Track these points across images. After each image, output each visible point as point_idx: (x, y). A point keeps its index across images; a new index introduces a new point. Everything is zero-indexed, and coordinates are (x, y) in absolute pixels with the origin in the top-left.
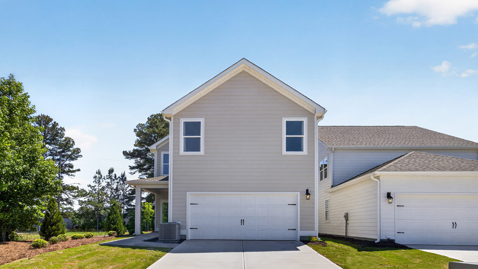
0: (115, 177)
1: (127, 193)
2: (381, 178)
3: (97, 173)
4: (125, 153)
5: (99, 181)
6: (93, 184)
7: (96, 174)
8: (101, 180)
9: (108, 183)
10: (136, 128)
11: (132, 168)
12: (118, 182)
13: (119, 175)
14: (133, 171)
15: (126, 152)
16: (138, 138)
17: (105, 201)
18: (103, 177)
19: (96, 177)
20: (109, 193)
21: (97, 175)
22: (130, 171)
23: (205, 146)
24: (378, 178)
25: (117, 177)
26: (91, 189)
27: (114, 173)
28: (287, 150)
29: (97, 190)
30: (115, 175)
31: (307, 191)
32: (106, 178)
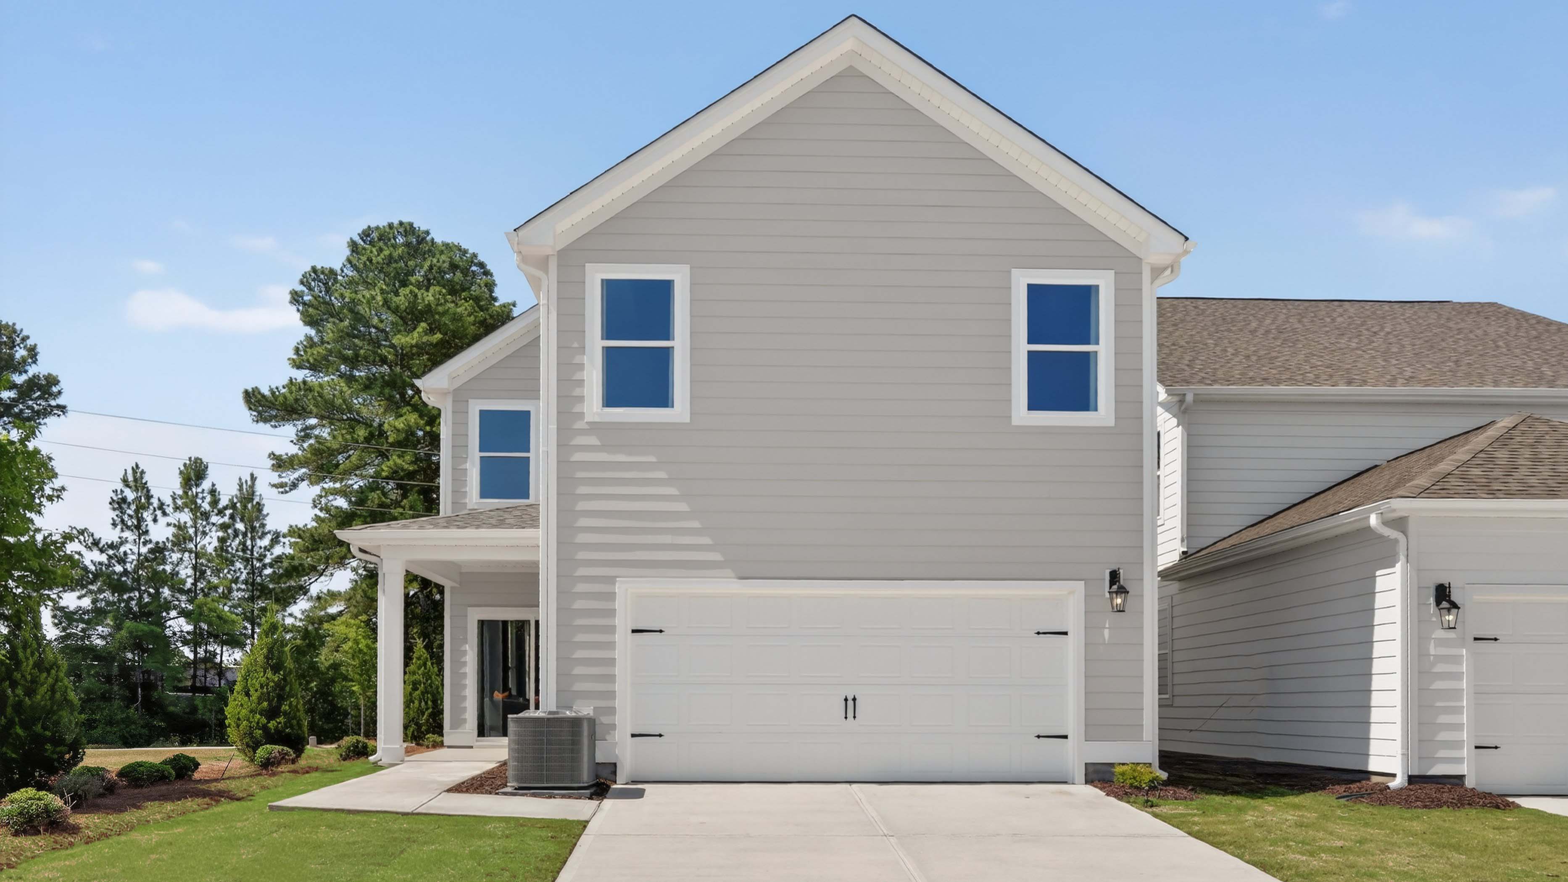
0: (215, 502)
1: (268, 571)
2: (1412, 527)
3: (125, 481)
4: (253, 399)
5: (140, 520)
6: (109, 535)
7: (120, 486)
8: (147, 515)
9: (180, 527)
10: (300, 288)
11: (281, 463)
12: (224, 527)
13: (228, 492)
14: (290, 476)
15: (256, 390)
16: (312, 332)
17: (167, 606)
18: (155, 502)
19: (124, 500)
20: (186, 572)
21: (130, 495)
22: (275, 478)
23: (694, 381)
24: (1400, 523)
25: (224, 502)
26: (103, 558)
27: (206, 485)
28: (1033, 405)
29: (131, 557)
30: (213, 492)
31: (1114, 576)
32: (170, 510)
